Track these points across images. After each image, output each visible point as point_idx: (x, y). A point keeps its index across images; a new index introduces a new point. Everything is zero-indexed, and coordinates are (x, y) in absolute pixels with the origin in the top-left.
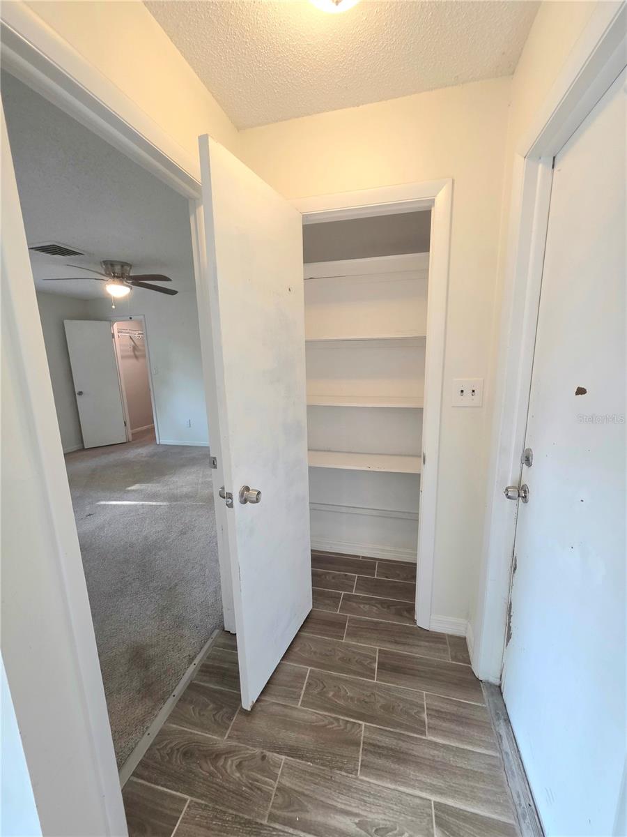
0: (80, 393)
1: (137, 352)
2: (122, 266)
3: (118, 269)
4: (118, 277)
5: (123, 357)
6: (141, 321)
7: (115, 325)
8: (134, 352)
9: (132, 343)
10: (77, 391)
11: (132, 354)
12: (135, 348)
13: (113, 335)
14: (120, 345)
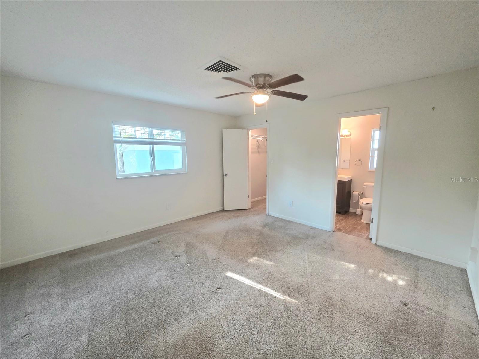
0: (226, 175)
1: (261, 149)
2: (265, 77)
3: (261, 80)
4: (261, 88)
5: (252, 152)
6: (266, 129)
7: (250, 132)
8: (258, 150)
9: (258, 144)
10: (224, 174)
11: (257, 150)
12: (259, 147)
13: (248, 138)
14: (251, 145)
